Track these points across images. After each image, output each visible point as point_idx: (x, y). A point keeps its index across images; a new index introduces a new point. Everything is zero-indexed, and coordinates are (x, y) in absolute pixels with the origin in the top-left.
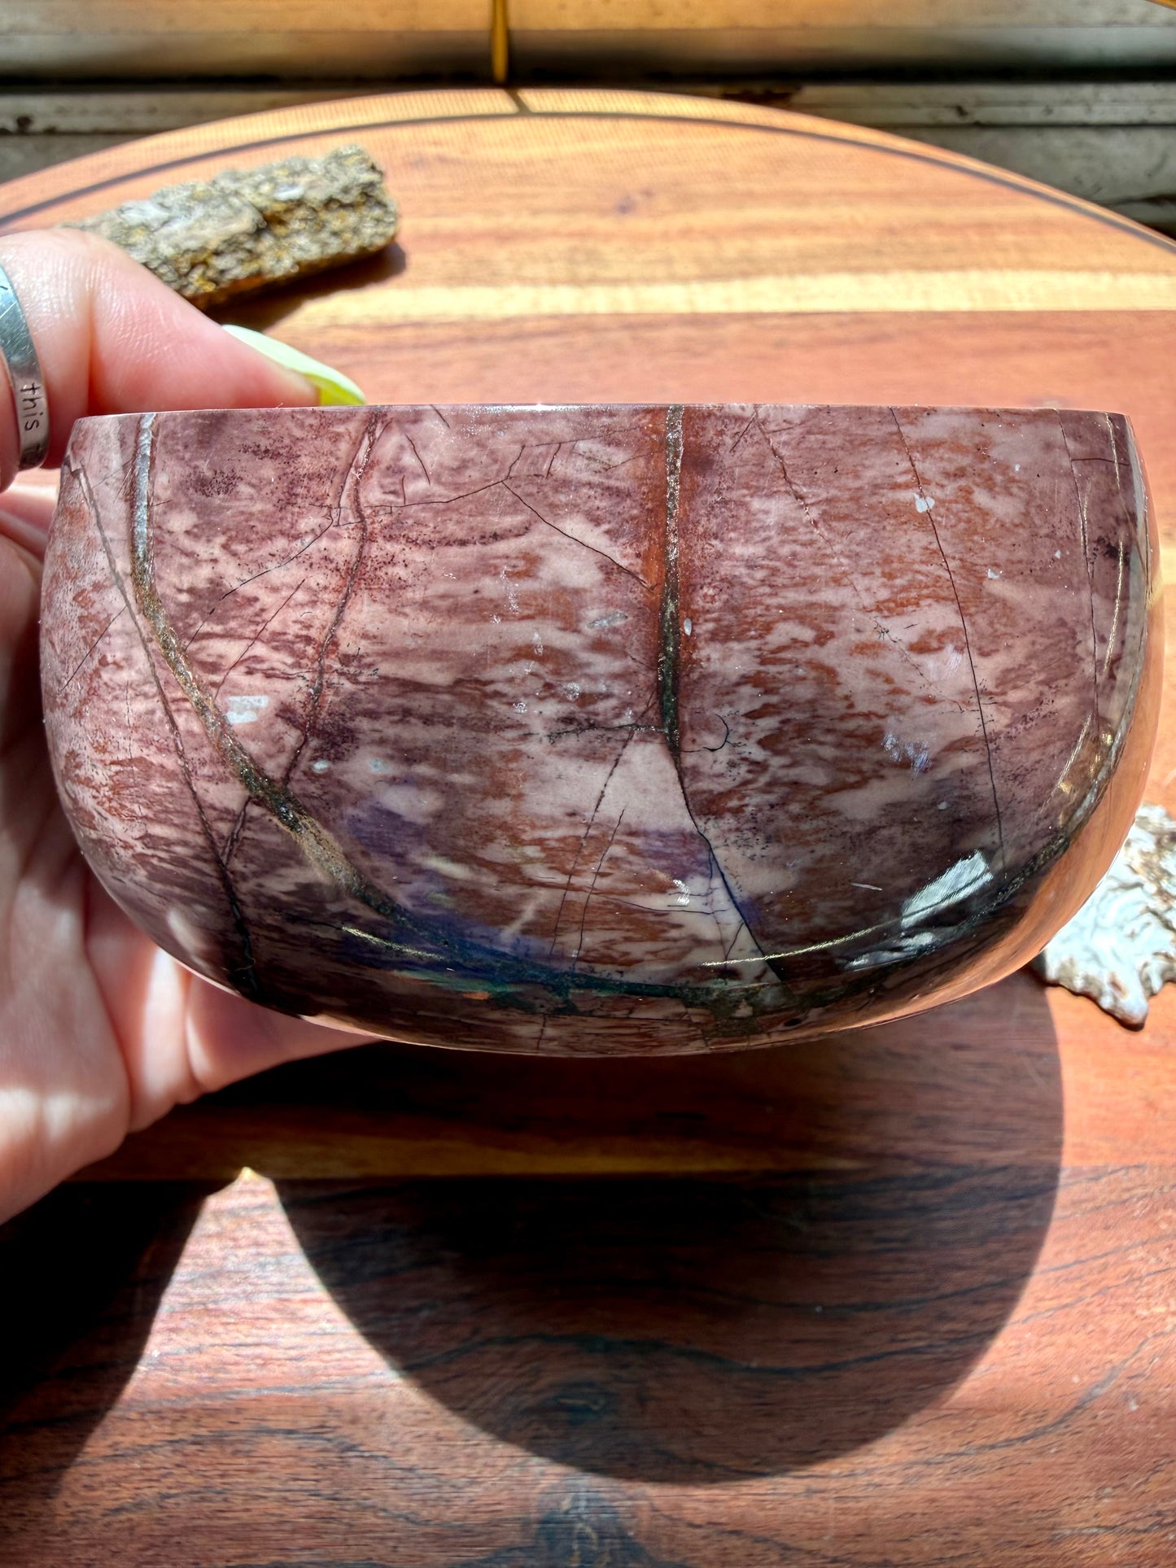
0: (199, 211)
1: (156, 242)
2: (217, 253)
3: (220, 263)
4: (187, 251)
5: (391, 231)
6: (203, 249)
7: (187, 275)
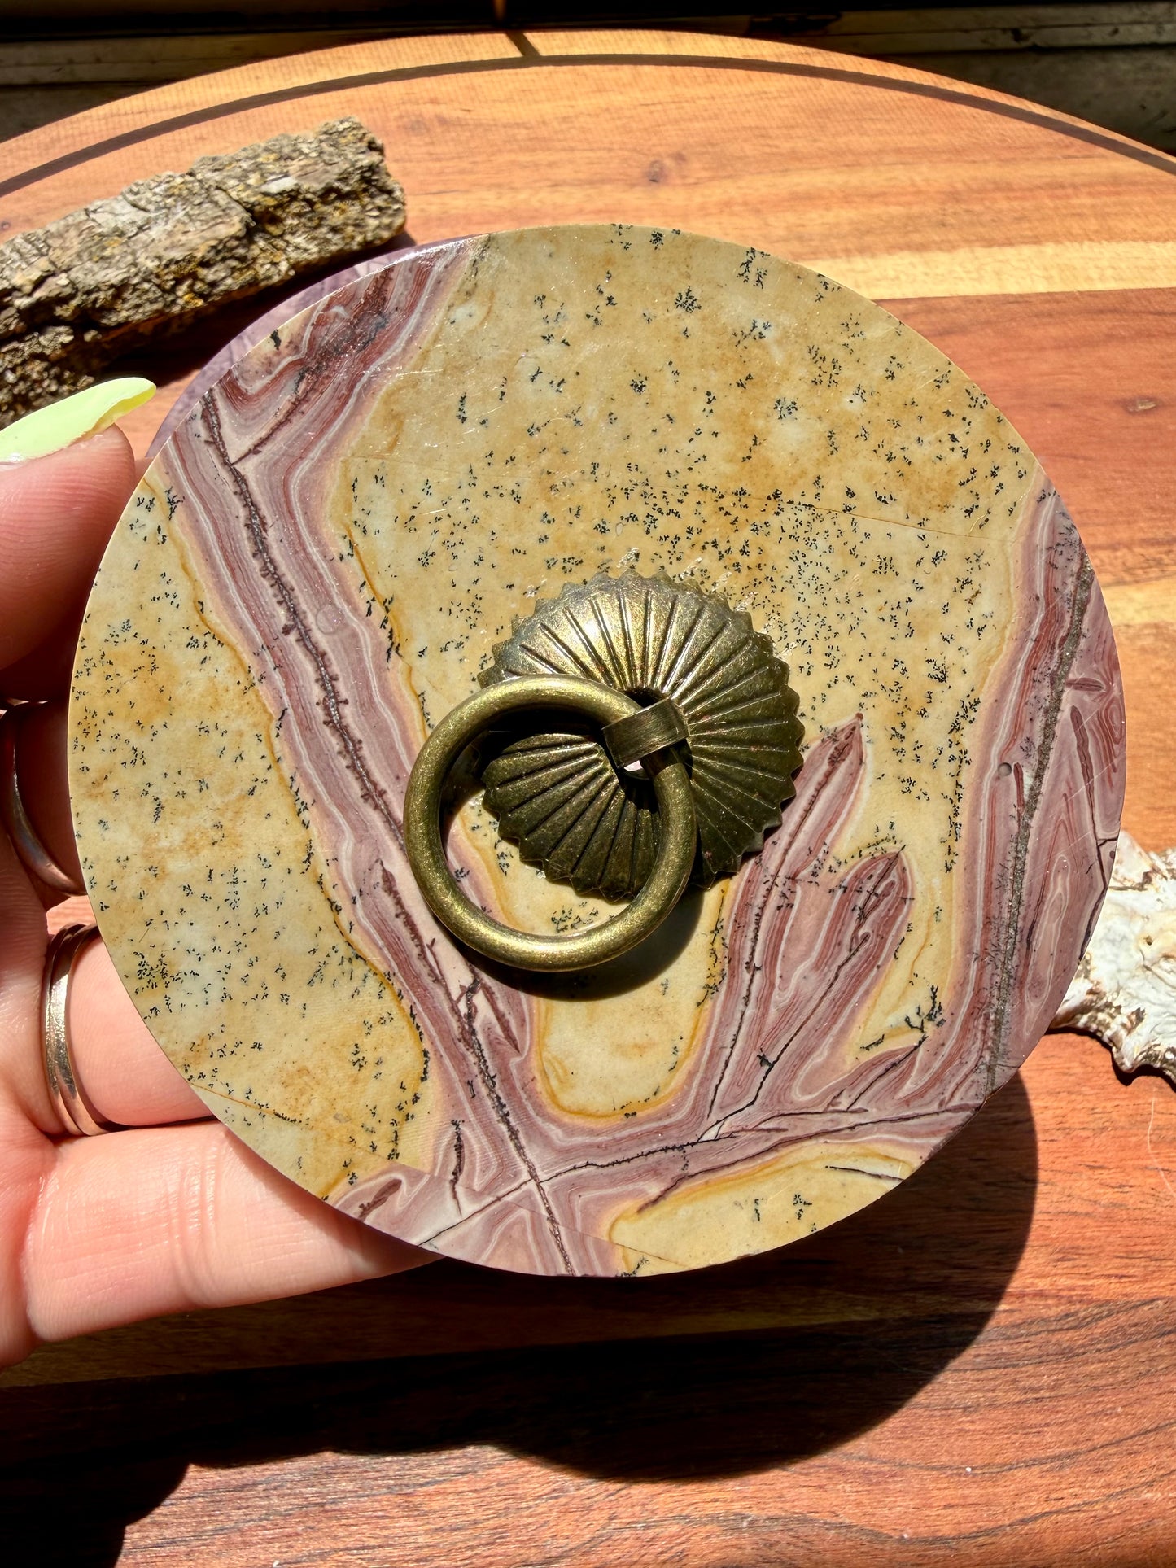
0: (180, 213)
1: (133, 253)
2: (206, 264)
3: (210, 275)
4: (171, 262)
5: (398, 221)
6: (189, 260)
7: (173, 290)
